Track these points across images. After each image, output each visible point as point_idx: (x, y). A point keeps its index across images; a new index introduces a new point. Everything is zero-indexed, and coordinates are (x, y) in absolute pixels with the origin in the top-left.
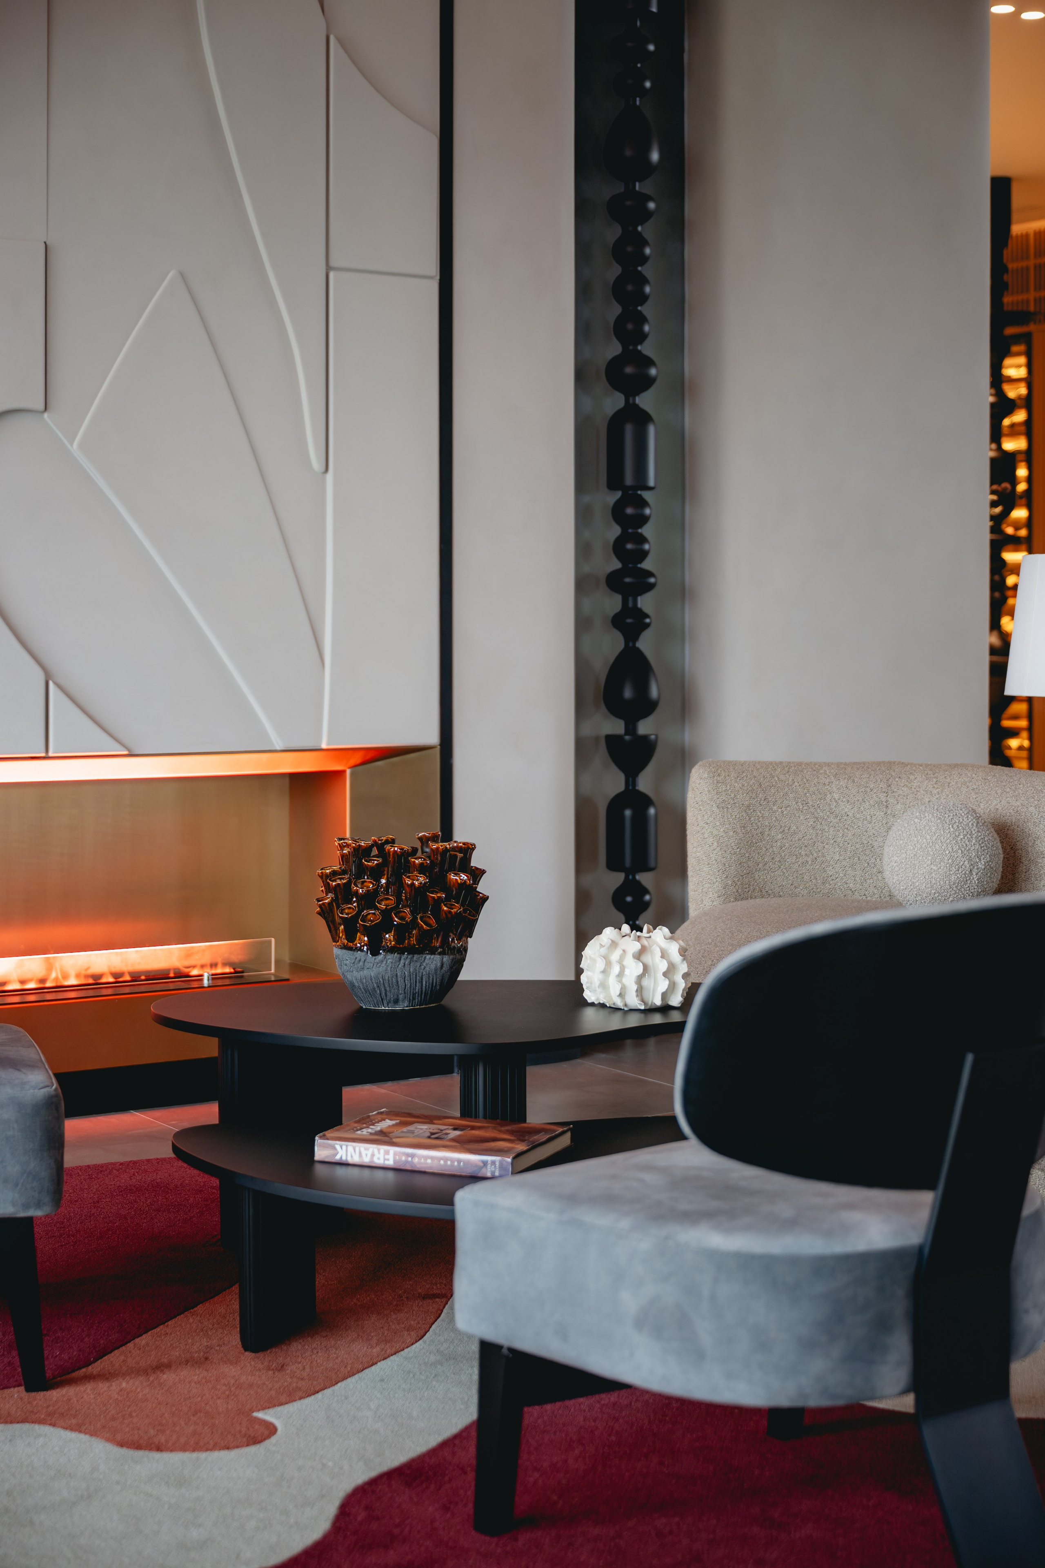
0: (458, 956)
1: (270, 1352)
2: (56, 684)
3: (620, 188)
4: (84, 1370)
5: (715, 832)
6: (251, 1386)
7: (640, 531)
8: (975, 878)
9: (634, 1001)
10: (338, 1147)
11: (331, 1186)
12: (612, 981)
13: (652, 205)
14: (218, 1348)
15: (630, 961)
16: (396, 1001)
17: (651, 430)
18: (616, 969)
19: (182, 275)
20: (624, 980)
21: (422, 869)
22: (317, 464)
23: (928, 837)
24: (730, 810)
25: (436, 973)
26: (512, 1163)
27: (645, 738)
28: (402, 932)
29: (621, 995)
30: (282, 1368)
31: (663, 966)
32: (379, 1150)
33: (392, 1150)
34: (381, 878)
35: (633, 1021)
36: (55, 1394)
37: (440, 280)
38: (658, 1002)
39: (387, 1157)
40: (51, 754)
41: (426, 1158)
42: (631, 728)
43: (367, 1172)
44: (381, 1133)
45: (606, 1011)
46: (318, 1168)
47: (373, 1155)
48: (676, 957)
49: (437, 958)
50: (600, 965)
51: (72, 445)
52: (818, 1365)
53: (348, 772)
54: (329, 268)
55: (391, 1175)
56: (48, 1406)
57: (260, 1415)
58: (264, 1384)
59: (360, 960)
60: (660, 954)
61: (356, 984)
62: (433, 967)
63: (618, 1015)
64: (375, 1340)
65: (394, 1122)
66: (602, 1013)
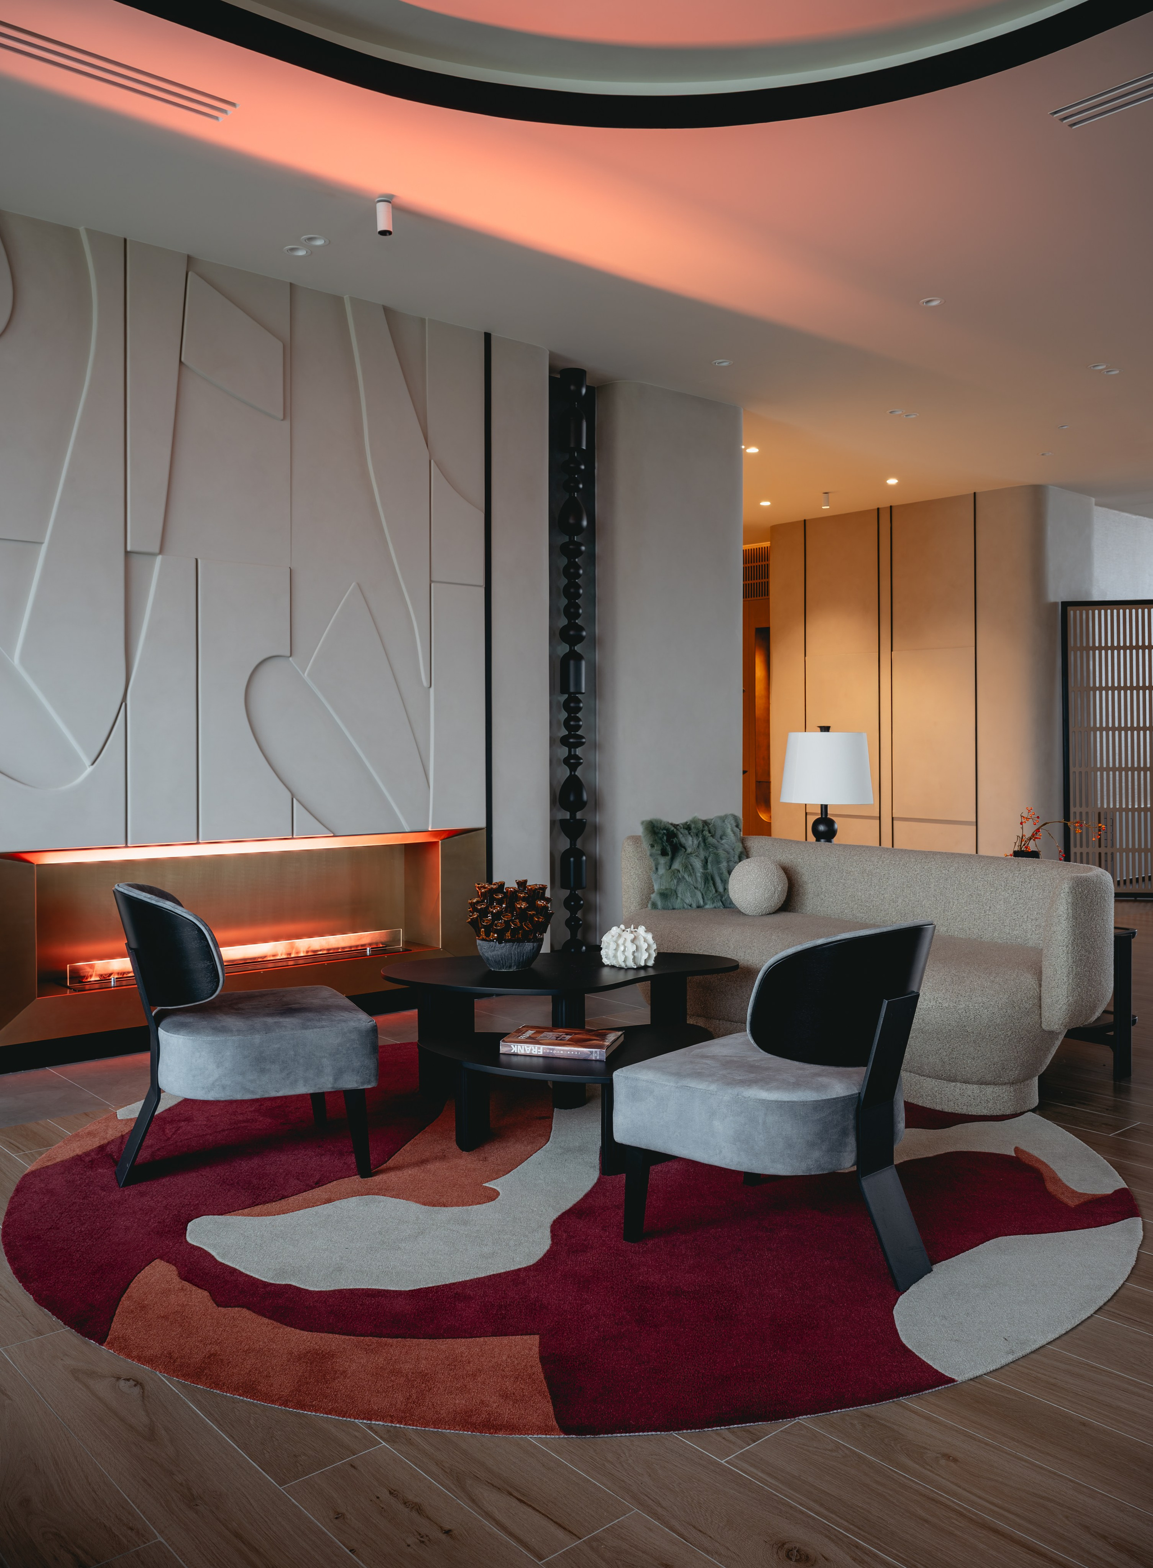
0: (541, 943)
1: (476, 1151)
2: (297, 800)
3: (567, 539)
4: (385, 1165)
5: (637, 872)
6: (474, 1170)
7: (577, 715)
8: (776, 895)
9: (631, 964)
10: (512, 1046)
11: (509, 1066)
12: (619, 954)
13: (583, 548)
14: (448, 1150)
15: (629, 944)
16: (510, 967)
17: (583, 663)
18: (622, 948)
19: (358, 585)
20: (626, 953)
21: (524, 899)
22: (425, 683)
23: (754, 875)
24: (644, 861)
25: (530, 952)
26: (606, 1052)
27: (581, 820)
28: (514, 932)
29: (624, 961)
30: (485, 1159)
31: (645, 946)
32: (535, 1047)
33: (542, 1047)
34: (503, 904)
35: (631, 976)
36: (377, 1178)
37: (485, 588)
38: (643, 964)
39: (539, 1050)
40: (294, 837)
41: (561, 1050)
42: (573, 815)
43: (528, 1058)
44: (530, 1037)
45: (616, 969)
46: (502, 1056)
47: (531, 1050)
48: (651, 941)
49: (531, 944)
50: (613, 946)
51: (304, 673)
52: (816, 1154)
53: (440, 842)
54: (431, 581)
55: (541, 1060)
56: (377, 1186)
57: (486, 1185)
58: (481, 1168)
59: (492, 946)
60: (643, 940)
61: (490, 959)
62: (529, 949)
63: (622, 972)
64: (525, 1143)
65: (533, 1032)
66: (613, 971)
